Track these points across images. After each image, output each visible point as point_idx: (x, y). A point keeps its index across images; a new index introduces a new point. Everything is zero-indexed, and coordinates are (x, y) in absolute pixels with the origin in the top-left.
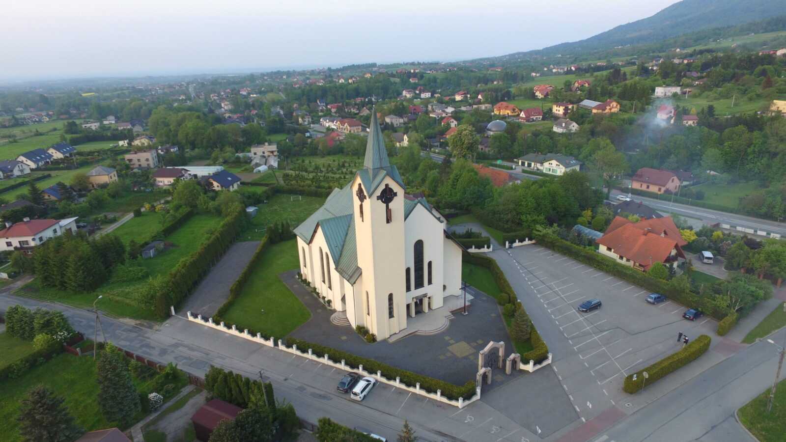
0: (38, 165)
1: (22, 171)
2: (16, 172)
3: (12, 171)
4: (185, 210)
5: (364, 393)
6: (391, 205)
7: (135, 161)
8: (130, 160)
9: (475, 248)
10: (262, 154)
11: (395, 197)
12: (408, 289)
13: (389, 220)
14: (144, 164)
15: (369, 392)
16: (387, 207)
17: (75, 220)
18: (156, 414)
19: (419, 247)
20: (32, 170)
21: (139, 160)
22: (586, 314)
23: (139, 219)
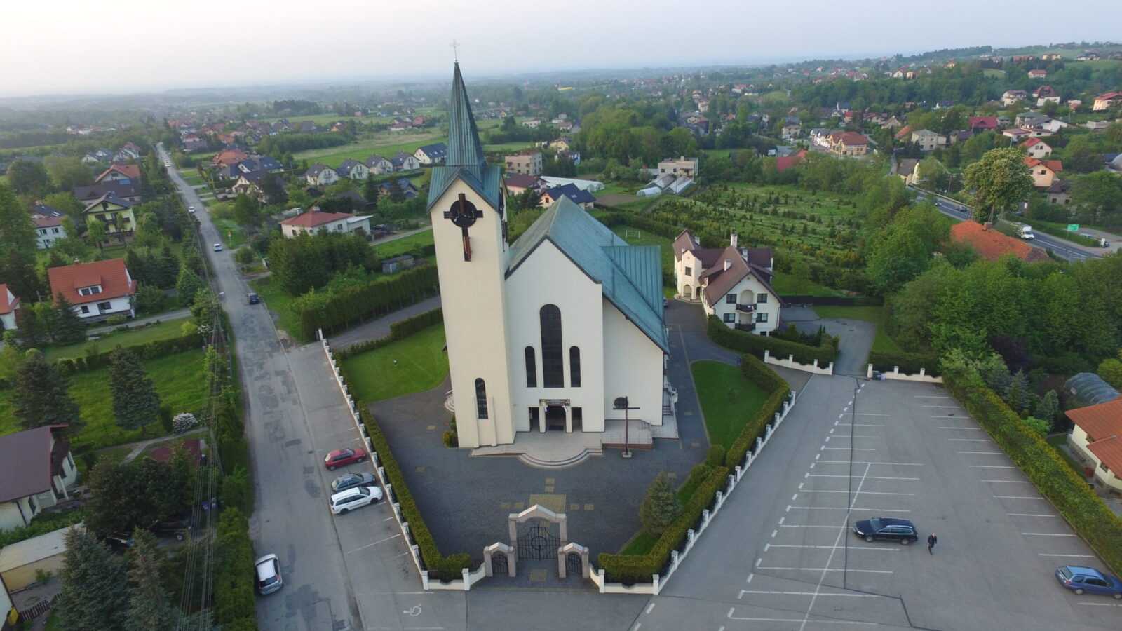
0: (434, 160)
1: (411, 165)
2: (406, 166)
3: (401, 164)
6: (472, 231)
7: (515, 166)
8: (510, 164)
9: (794, 360)
10: (672, 172)
11: (479, 220)
12: (532, 382)
13: (468, 257)
14: (524, 170)
16: (465, 233)
17: (369, 219)
19: (550, 318)
20: (422, 165)
21: (519, 165)
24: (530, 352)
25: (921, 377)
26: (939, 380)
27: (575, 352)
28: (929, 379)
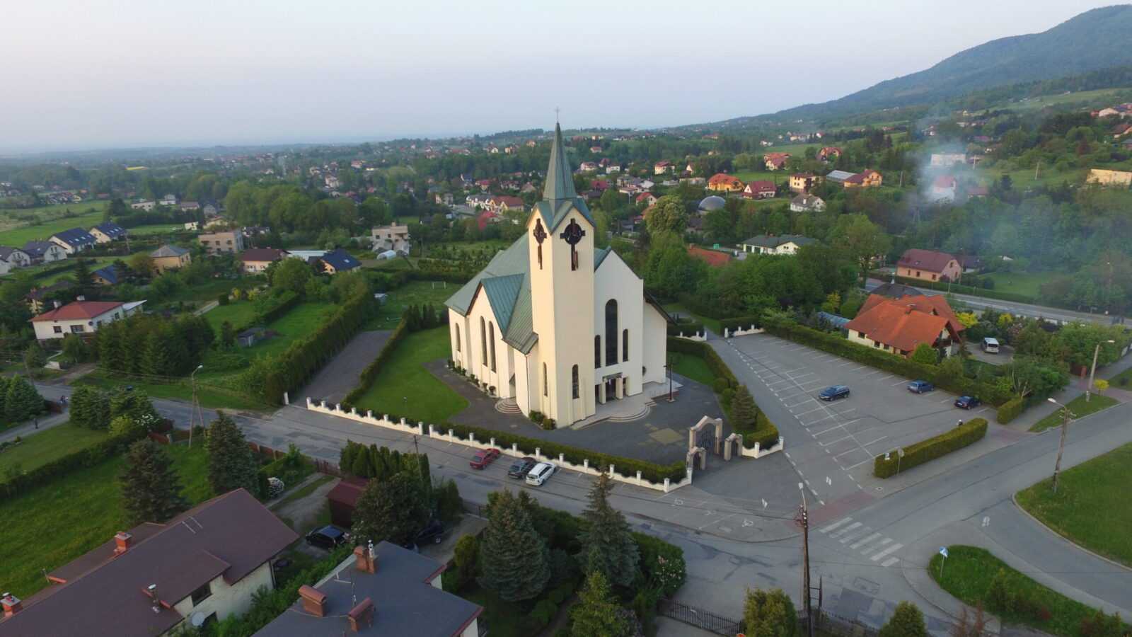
0: (76, 249)
1: (56, 255)
2: (48, 257)
4: (289, 295)
5: (543, 477)
6: (577, 247)
7: (212, 244)
8: (206, 243)
9: (684, 335)
10: (387, 237)
11: (583, 237)
12: (598, 364)
13: (574, 267)
14: (224, 248)
15: (550, 477)
16: (573, 249)
17: (143, 304)
18: (277, 501)
19: (612, 307)
20: (69, 255)
21: (218, 243)
22: (828, 402)
23: (226, 308)
24: (597, 339)
25: (753, 330)
26: (762, 330)
27: (626, 332)
28: (757, 331)
